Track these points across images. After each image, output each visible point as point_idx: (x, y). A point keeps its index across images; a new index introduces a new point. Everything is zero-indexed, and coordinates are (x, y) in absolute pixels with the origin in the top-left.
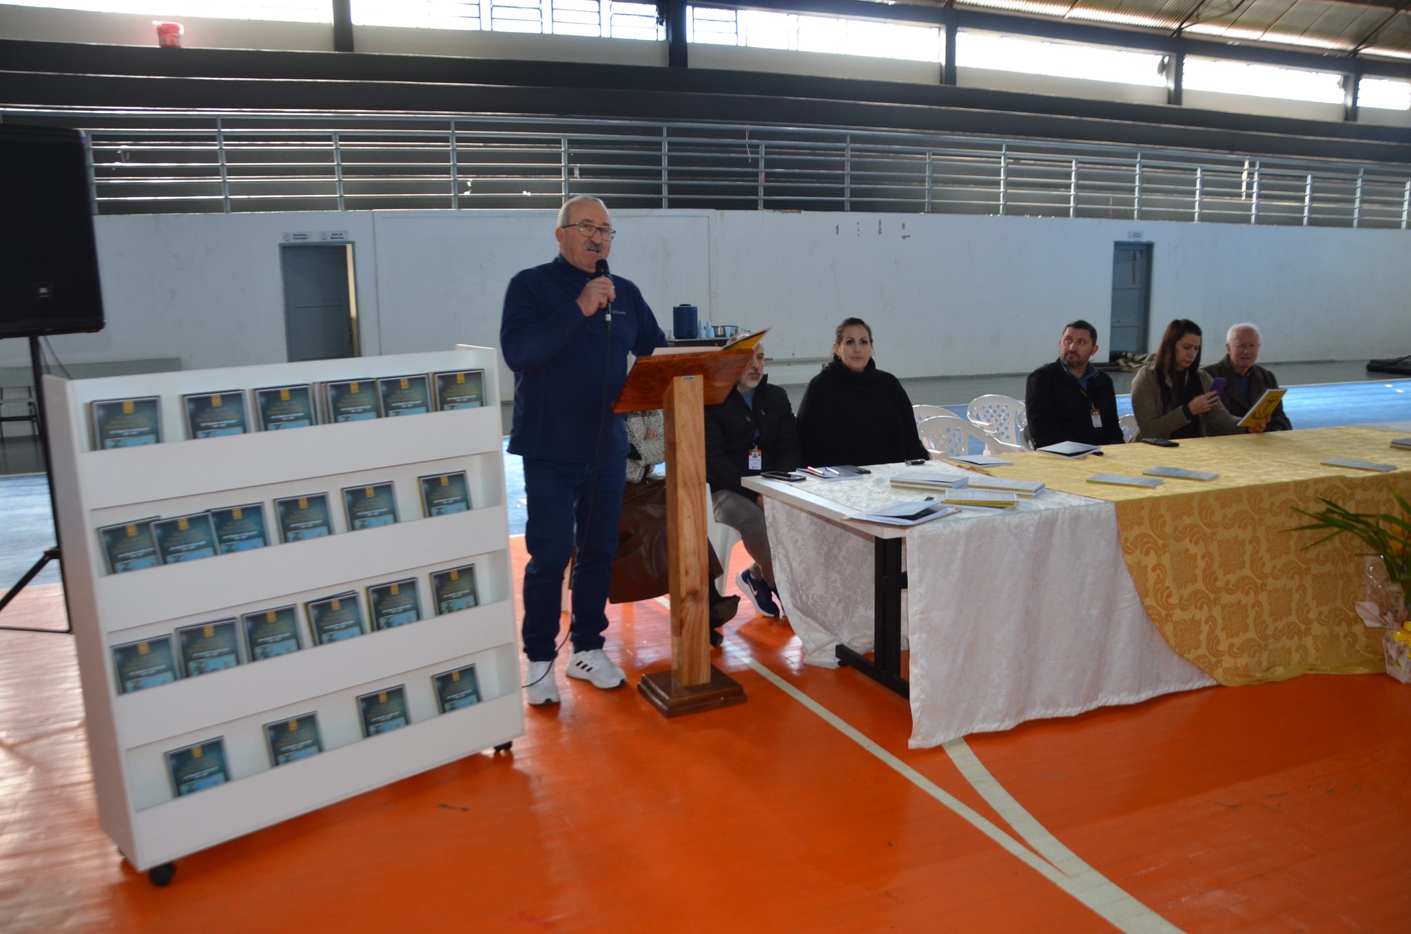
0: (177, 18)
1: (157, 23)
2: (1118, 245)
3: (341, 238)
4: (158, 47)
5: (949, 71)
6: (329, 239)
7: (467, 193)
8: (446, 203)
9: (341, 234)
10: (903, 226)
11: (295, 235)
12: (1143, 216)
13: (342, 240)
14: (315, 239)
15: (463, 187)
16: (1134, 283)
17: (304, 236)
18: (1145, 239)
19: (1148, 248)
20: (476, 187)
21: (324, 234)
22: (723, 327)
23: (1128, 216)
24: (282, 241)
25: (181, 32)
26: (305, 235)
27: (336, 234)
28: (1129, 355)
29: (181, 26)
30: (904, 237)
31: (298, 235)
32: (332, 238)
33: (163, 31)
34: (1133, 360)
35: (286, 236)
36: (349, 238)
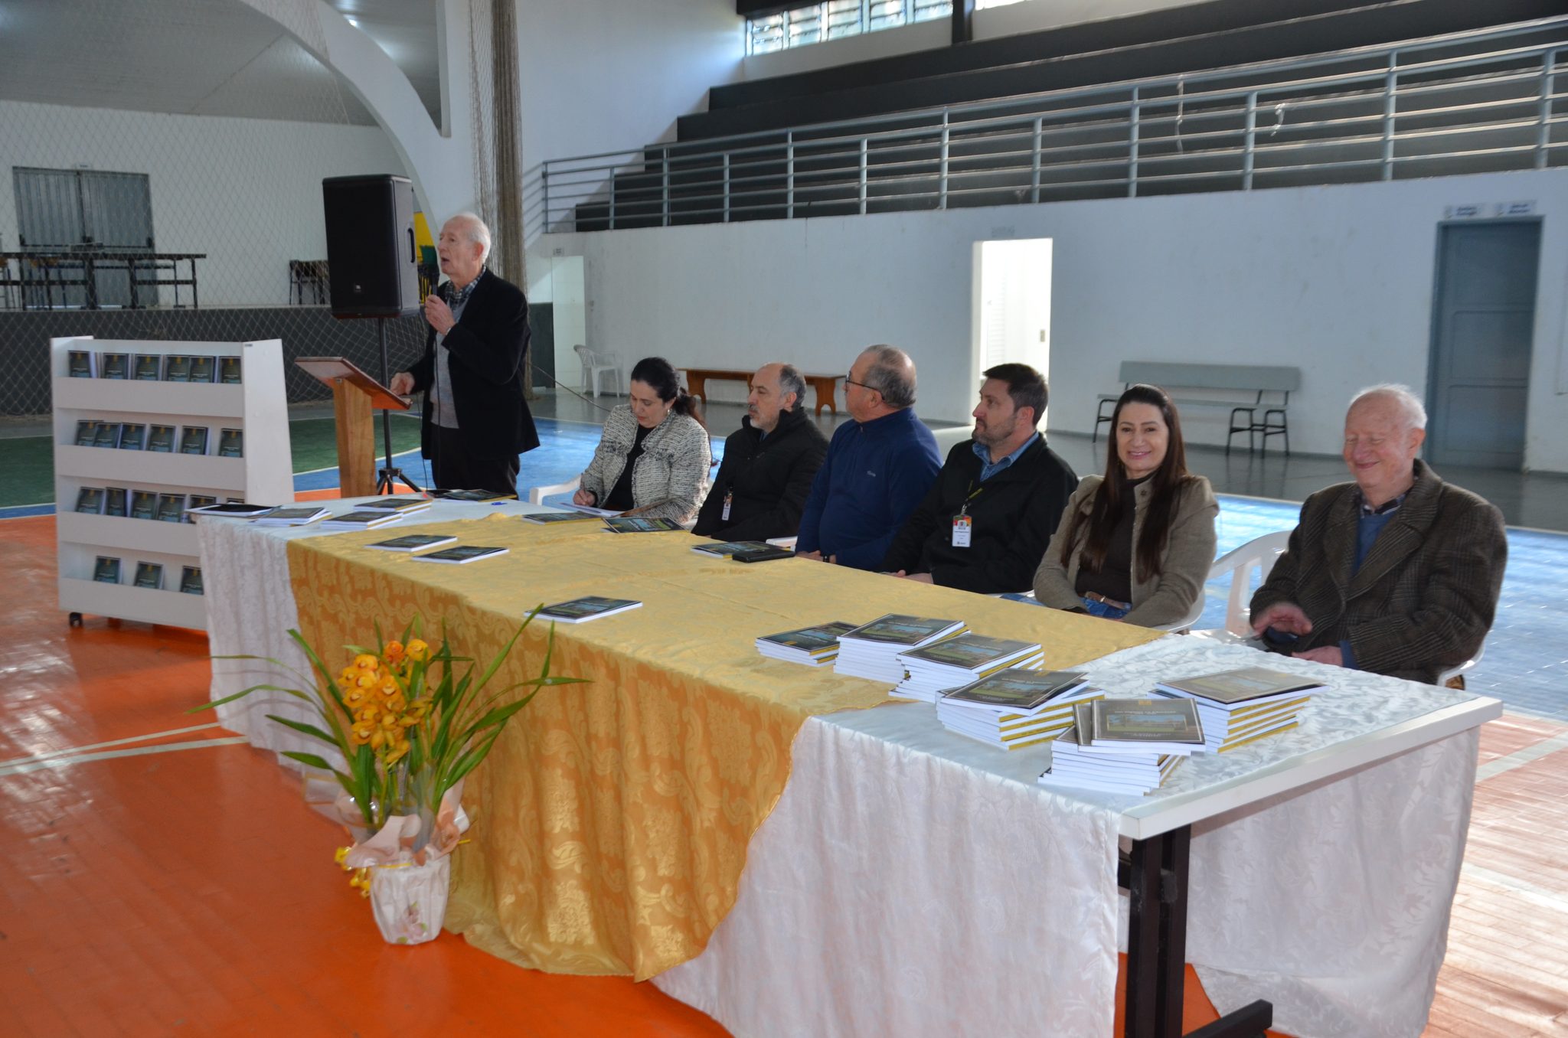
3: (1525, 211)
6: (1506, 214)
9: (1525, 206)
11: (1460, 209)
13: (1523, 214)
14: (1487, 214)
17: (1471, 210)
21: (1500, 206)
24: (1441, 218)
26: (1474, 208)
27: (1517, 206)
31: (1465, 209)
32: (1511, 212)
35: (1448, 211)
36: (1537, 211)
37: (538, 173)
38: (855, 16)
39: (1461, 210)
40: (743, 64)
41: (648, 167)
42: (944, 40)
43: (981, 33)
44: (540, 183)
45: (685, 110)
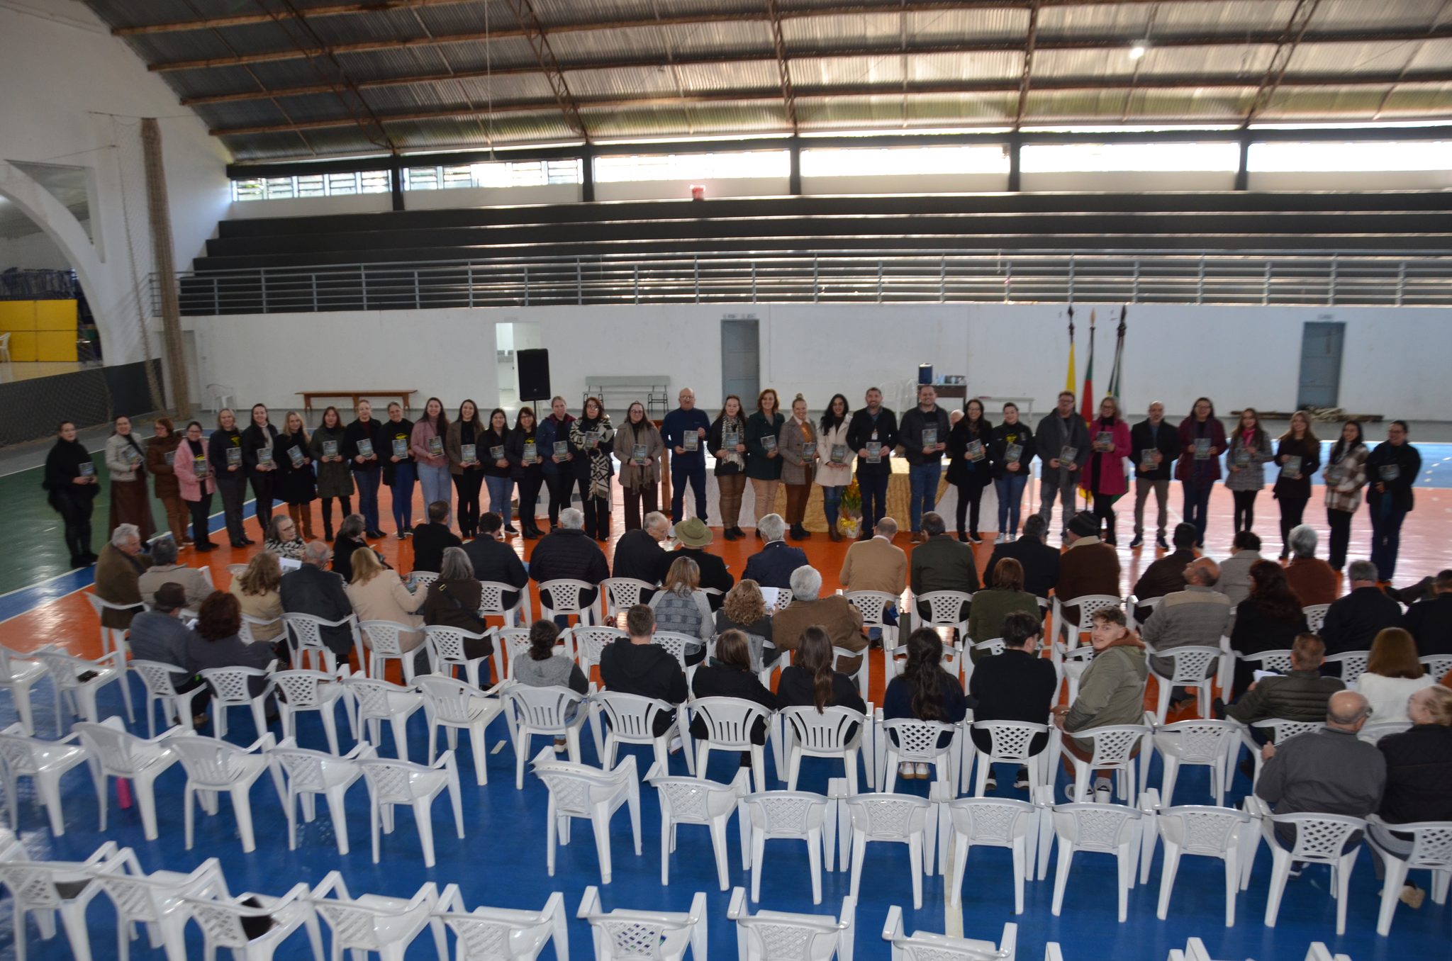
0: (706, 181)
1: (692, 187)
2: (1308, 325)
4: (691, 200)
5: (1242, 178)
6: (746, 318)
7: (823, 294)
8: (811, 299)
9: (753, 316)
10: (1112, 312)
12: (1337, 301)
14: (739, 318)
15: (820, 290)
16: (1328, 351)
17: (733, 316)
18: (1336, 319)
19: (1341, 327)
20: (827, 290)
21: (743, 315)
22: (957, 377)
23: (1324, 301)
24: (722, 318)
25: (704, 190)
27: (749, 315)
28: (1312, 408)
29: (703, 187)
30: (1113, 319)
32: (749, 318)
33: (695, 191)
34: (1313, 412)
35: (724, 316)
36: (757, 317)
37: (147, 280)
38: (320, 186)
39: (730, 316)
40: (233, 206)
41: (197, 275)
42: (387, 207)
43: (410, 206)
44: (149, 286)
45: (208, 236)
